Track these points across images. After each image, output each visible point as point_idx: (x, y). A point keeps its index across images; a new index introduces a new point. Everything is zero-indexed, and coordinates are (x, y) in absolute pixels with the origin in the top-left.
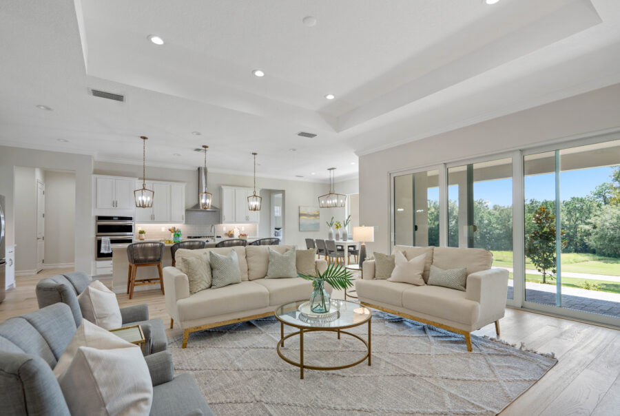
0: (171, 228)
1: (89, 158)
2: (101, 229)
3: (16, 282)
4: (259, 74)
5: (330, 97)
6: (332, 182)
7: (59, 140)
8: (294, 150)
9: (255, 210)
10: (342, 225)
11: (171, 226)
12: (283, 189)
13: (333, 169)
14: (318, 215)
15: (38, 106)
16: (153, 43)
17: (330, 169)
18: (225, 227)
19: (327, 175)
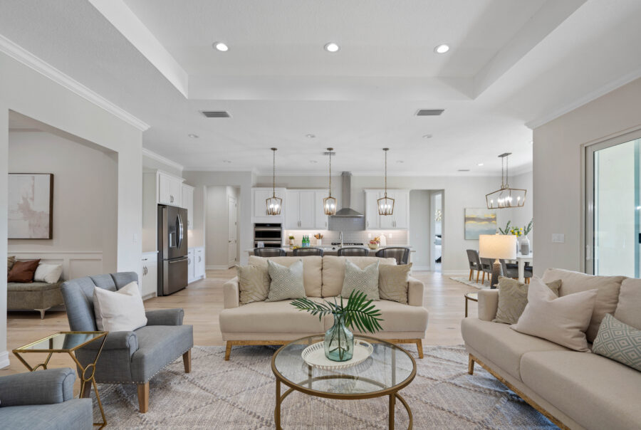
0: (316, 234)
1: (248, 174)
2: (259, 235)
3: (207, 274)
4: (333, 48)
5: (443, 49)
6: (505, 175)
7: (224, 161)
8: (429, 137)
9: (386, 214)
10: (522, 233)
11: (316, 232)
12: (442, 188)
13: (506, 154)
14: (495, 219)
15: (190, 135)
16: (218, 50)
17: (502, 156)
18: (370, 234)
19: (498, 164)
